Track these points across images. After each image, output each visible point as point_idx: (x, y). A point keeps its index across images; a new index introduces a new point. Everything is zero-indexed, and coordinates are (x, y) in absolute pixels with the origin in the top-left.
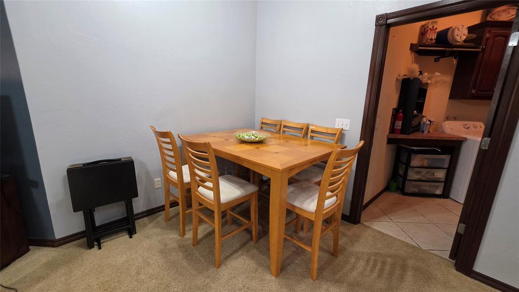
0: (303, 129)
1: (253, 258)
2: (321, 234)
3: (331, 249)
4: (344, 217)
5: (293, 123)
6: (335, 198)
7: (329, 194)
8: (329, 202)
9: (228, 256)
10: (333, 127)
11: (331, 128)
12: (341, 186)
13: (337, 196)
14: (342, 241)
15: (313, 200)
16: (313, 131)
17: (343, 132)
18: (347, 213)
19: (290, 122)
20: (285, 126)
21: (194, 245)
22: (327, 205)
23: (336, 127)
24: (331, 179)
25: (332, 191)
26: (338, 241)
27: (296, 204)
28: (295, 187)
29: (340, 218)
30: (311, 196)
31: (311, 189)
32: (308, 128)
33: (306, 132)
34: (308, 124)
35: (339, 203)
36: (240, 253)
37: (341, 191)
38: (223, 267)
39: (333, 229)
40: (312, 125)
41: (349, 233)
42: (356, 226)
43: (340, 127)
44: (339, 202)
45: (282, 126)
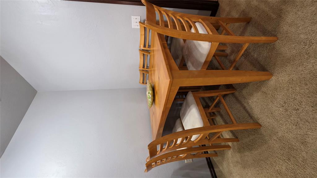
0: (143, 54)
1: (251, 94)
2: (232, 35)
3: (243, 24)
4: (213, 14)
5: (140, 61)
6: (197, 24)
7: (193, 30)
8: (201, 30)
9: (249, 115)
10: (139, 31)
11: (141, 32)
12: (186, 19)
13: (195, 22)
14: (235, 15)
15: (199, 45)
16: (145, 46)
17: (142, 22)
18: (210, 12)
19: (140, 64)
20: (144, 67)
21: (238, 141)
22: (204, 31)
23: (139, 27)
24: (178, 29)
25: (191, 27)
26: (235, 18)
27: (203, 60)
28: (188, 60)
29: (214, 17)
30: (195, 46)
31: (189, 46)
32: (143, 50)
33: (146, 51)
34: (140, 50)
35: (202, 19)
36: (245, 105)
37: (191, 19)
38: (260, 121)
39: (225, 24)
40: (140, 47)
41: (227, 9)
42: (220, 4)
43: (138, 24)
44: (200, 20)
45: (143, 69)
